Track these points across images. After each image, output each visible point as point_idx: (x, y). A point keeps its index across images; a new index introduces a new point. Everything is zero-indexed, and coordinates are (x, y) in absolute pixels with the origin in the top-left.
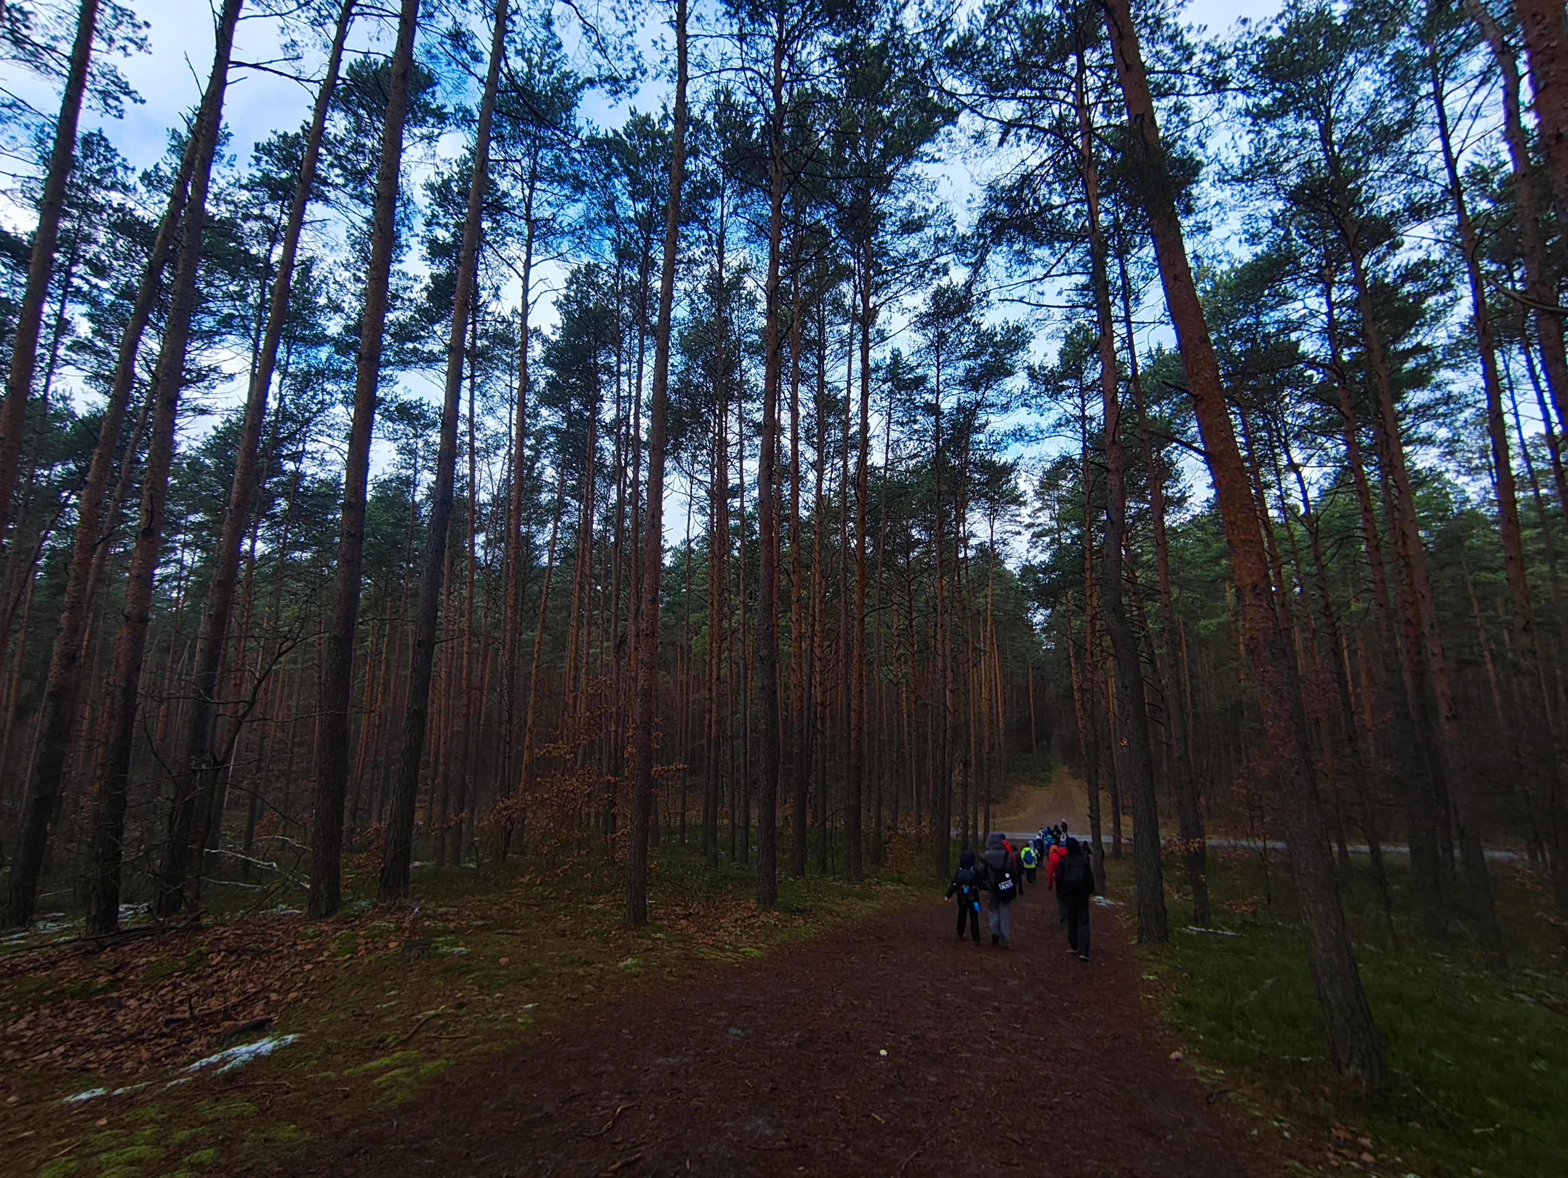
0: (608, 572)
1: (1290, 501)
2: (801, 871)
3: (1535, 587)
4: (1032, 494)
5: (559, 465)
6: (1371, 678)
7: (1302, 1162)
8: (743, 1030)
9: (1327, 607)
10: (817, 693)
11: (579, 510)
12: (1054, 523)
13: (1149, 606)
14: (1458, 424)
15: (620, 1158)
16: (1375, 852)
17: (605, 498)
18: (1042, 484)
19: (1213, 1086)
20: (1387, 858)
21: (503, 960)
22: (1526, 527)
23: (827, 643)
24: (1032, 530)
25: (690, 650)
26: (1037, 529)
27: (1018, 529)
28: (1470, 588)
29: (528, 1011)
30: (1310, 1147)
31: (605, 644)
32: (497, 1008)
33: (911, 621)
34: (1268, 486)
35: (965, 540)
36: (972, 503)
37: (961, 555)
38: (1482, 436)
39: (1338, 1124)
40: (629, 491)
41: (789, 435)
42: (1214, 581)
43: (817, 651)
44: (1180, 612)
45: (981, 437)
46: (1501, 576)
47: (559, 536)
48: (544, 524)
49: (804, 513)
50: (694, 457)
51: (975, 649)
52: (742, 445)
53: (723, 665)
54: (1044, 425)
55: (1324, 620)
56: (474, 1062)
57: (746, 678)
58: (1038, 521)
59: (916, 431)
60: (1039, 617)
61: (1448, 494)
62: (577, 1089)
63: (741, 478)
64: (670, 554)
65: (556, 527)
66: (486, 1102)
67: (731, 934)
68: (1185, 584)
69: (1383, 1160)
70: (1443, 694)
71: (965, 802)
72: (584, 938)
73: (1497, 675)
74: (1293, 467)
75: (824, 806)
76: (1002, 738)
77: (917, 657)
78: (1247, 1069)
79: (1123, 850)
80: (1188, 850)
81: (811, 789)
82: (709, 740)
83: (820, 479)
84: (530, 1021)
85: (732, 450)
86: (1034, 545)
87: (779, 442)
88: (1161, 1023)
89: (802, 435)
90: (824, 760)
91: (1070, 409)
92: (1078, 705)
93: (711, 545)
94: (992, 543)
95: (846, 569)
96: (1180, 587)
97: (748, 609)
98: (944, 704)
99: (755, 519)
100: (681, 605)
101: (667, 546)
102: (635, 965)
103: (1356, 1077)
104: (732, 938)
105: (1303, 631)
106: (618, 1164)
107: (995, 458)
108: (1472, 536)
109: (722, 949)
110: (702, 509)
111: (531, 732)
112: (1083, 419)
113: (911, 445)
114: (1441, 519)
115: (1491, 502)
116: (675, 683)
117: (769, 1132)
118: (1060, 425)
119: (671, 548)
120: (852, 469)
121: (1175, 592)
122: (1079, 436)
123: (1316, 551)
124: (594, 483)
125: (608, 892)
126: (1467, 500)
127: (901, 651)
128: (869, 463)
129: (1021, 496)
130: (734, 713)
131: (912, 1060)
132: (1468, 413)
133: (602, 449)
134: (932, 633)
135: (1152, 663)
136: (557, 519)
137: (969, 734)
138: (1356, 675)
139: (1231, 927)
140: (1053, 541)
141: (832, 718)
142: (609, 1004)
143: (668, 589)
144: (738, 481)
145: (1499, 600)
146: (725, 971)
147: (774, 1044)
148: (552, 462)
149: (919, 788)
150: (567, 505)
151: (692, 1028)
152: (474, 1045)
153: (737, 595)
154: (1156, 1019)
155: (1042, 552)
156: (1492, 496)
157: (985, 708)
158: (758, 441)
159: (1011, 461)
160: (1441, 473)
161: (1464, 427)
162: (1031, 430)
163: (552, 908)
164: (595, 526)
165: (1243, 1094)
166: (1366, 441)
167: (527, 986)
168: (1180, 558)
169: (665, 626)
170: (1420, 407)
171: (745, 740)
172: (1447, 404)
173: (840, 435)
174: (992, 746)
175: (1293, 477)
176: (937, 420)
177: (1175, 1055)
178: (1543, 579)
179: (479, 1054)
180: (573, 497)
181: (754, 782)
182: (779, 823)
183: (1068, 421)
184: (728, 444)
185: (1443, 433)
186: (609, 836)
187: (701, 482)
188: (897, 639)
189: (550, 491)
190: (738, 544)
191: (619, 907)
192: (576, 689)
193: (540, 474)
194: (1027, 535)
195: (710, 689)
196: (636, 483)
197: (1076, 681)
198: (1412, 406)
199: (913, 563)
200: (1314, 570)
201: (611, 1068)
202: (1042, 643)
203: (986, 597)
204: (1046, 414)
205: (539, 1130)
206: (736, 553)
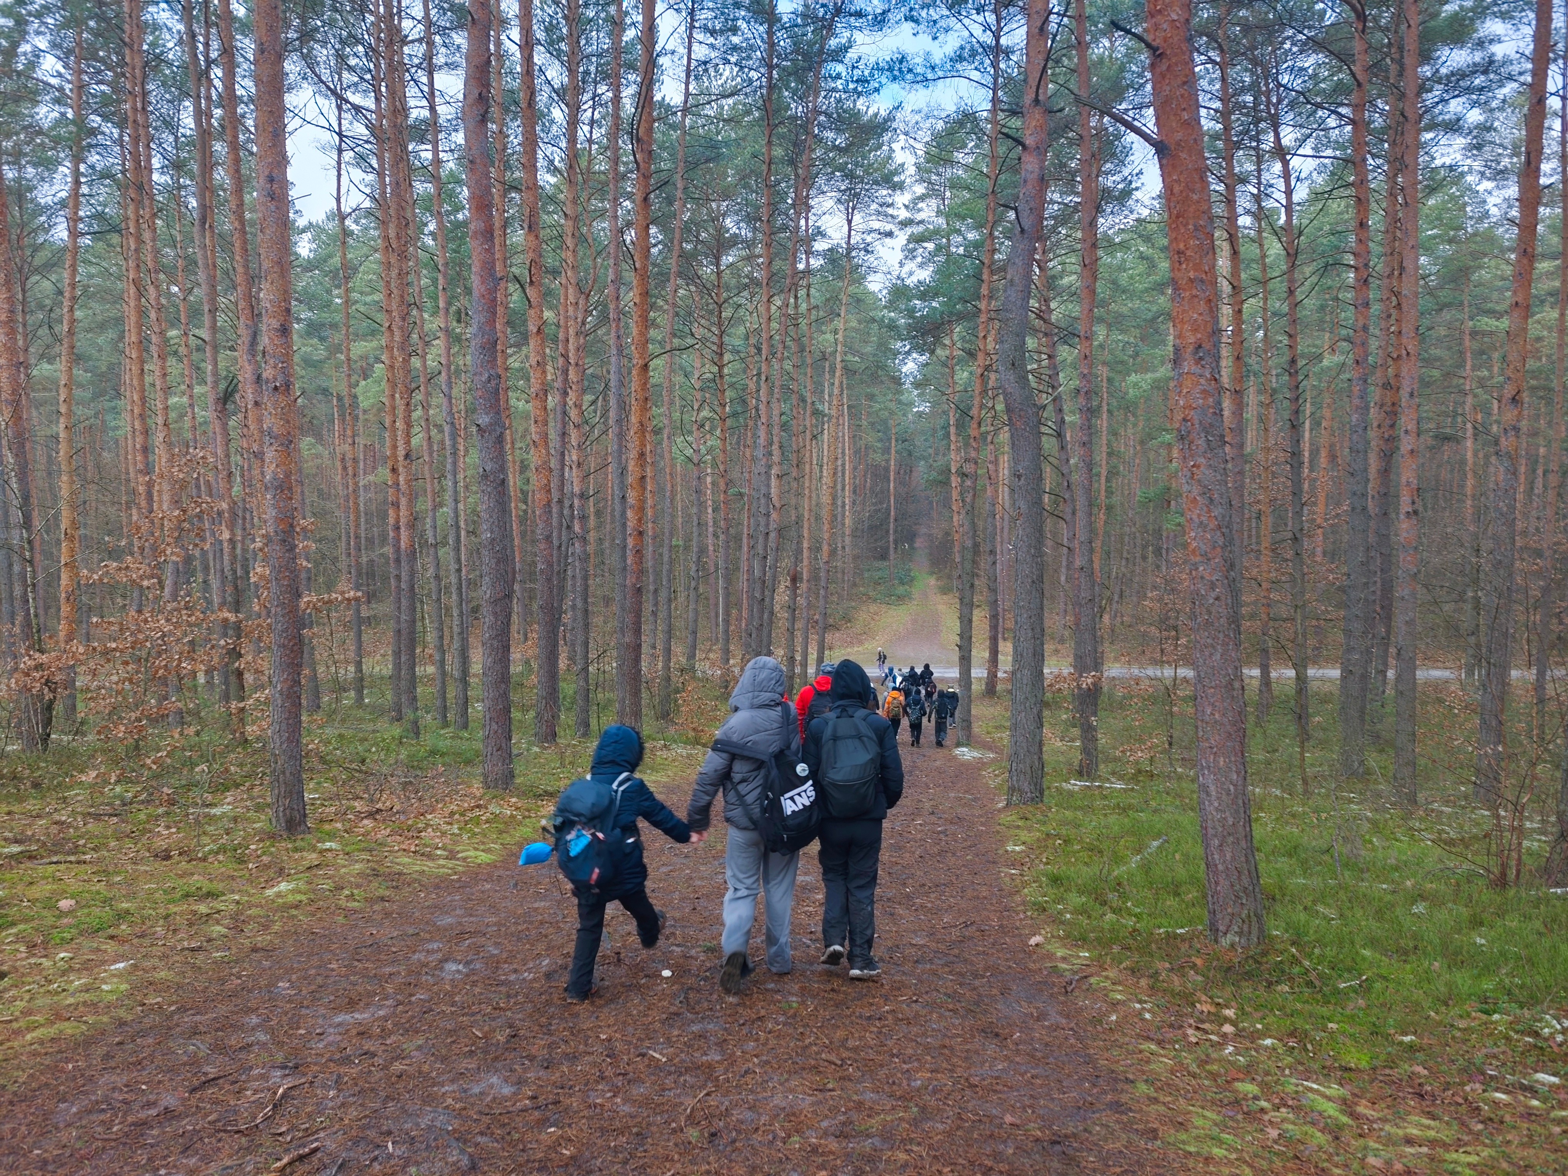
0: (191, 263)
1: (1269, 204)
2: (553, 736)
3: (1539, 339)
4: (912, 170)
5: (69, 52)
6: (1333, 457)
7: (1159, 1043)
8: (467, 963)
9: (1293, 361)
10: (573, 476)
11: (120, 142)
12: (941, 221)
13: (1065, 353)
14: (1494, 104)
15: (287, 1151)
16: (1301, 679)
17: (171, 125)
18: (930, 157)
19: (1075, 973)
20: (1314, 686)
21: (65, 904)
22: (1544, 256)
23: (588, 398)
24: (909, 230)
25: (354, 405)
26: (918, 229)
27: (888, 227)
28: (1467, 338)
29: (119, 975)
30: (1171, 1026)
31: (197, 389)
32: (64, 973)
33: (721, 368)
34: (1244, 181)
35: (809, 240)
36: (821, 181)
37: (801, 266)
38: (1517, 126)
39: (1204, 998)
40: (218, 112)
41: (515, 34)
42: (1154, 319)
43: (573, 413)
44: (1104, 363)
45: (840, 68)
46: (1504, 323)
47: (85, 189)
48: (49, 165)
49: (546, 179)
50: (341, 58)
51: (816, 413)
52: (431, 44)
53: (416, 429)
54: (937, 57)
55: (1286, 378)
56: (35, 1054)
57: (454, 454)
58: (919, 217)
59: (735, 48)
60: (910, 367)
61: (1465, 204)
62: (212, 1071)
63: (432, 109)
64: (307, 236)
65: (77, 174)
66: (62, 1106)
67: (444, 834)
68: (1116, 322)
69: (1244, 1029)
70: (1408, 484)
71: (791, 632)
72: (204, 859)
73: (1475, 455)
74: (1281, 153)
75: (586, 644)
76: (848, 540)
77: (729, 422)
78: (1116, 949)
79: (999, 687)
80: (1079, 687)
81: (567, 618)
82: (398, 550)
83: (573, 122)
84: (124, 987)
85: (414, 52)
86: (909, 254)
87: (498, 44)
88: (1024, 903)
89: (540, 35)
90: (585, 578)
91: (977, 30)
92: (955, 495)
93: (383, 223)
94: (850, 248)
95: (618, 281)
96: (1109, 326)
97: (454, 339)
98: (768, 496)
99: (459, 182)
100: (334, 326)
101: (301, 223)
102: (293, 891)
103: (1232, 945)
104: (447, 840)
105: (1259, 392)
106: (285, 1160)
107: (861, 104)
108: (1480, 267)
109: (430, 856)
110: (361, 160)
111: (70, 538)
112: (997, 51)
113: (727, 71)
114: (1450, 241)
115: (1512, 221)
116: (332, 455)
117: (507, 1090)
118: (960, 58)
119: (310, 226)
120: (628, 106)
121: (1101, 332)
122: (988, 80)
123: (1291, 281)
124: (145, 94)
125: (237, 786)
126: (1486, 215)
127: (705, 413)
128: (658, 97)
129: (896, 172)
130: (437, 506)
131: (706, 979)
132: (1509, 89)
133: (156, 27)
134: (752, 386)
135: (1059, 435)
136: (78, 159)
137: (800, 537)
138: (1315, 452)
139: (1121, 778)
140: (939, 248)
141: (598, 513)
142: (255, 950)
143: (309, 300)
144: (425, 113)
145: (1496, 355)
146: (437, 887)
147: (513, 977)
148: (54, 45)
149: (727, 613)
150: (94, 132)
151: (388, 970)
152: (29, 1029)
153: (434, 314)
154: (1018, 898)
155: (921, 266)
156: (1514, 213)
157: (826, 499)
158: (460, 39)
159: (883, 113)
160: (1462, 175)
161: (1501, 109)
162: (918, 61)
163: (142, 816)
164: (155, 177)
165: (1107, 978)
166: (1378, 121)
167: (112, 937)
168: (1114, 282)
169: (308, 362)
170: (1453, 74)
171: (457, 550)
172: (1485, 72)
173: (606, 43)
174: (833, 553)
175: (1278, 167)
176: (770, 33)
177: (1033, 941)
178: (1550, 329)
179: (41, 1043)
180: (105, 118)
181: (475, 610)
182: (516, 669)
183: (973, 54)
184: (404, 41)
185: (1475, 116)
186: (234, 705)
187: (357, 109)
188: (699, 395)
189: (57, 101)
190: (432, 227)
191: (259, 808)
192: (147, 470)
193: (32, 65)
194: (902, 238)
195: (394, 470)
196: (230, 99)
197: (955, 459)
198: (1444, 71)
199: (726, 276)
200: (1285, 308)
201: (263, 1037)
202: (911, 404)
203: (836, 332)
204: (942, 37)
205: (155, 1132)
206: (429, 241)
